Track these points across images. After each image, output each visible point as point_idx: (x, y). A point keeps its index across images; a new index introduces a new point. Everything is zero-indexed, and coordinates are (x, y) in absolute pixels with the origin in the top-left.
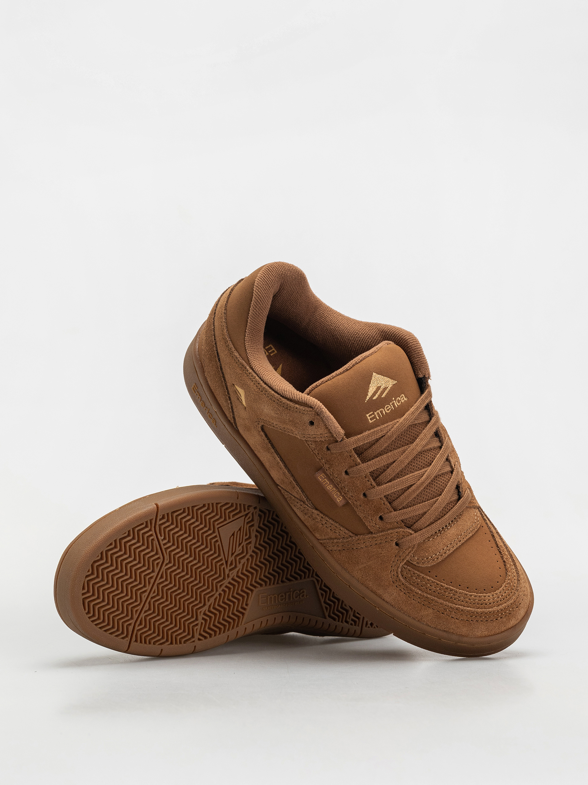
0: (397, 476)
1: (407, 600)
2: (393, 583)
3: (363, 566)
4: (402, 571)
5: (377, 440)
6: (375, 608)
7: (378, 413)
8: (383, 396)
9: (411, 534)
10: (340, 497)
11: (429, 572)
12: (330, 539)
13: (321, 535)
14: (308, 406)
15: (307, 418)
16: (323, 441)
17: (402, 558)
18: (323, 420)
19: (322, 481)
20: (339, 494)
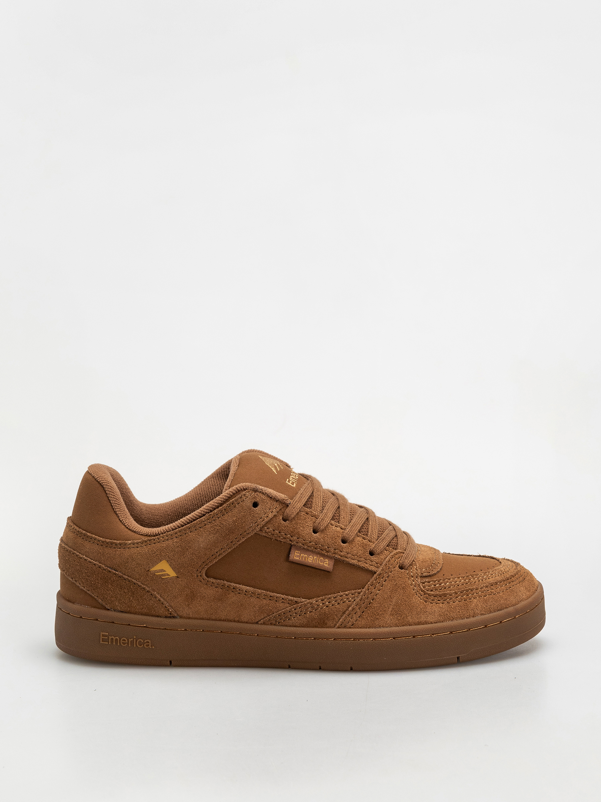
0: (351, 516)
1: (449, 607)
2: (426, 603)
4: (424, 587)
8: (282, 467)
9: (403, 553)
10: (326, 560)
11: (444, 575)
12: (344, 613)
13: (334, 619)
14: (241, 492)
15: (248, 503)
16: (276, 514)
17: (415, 577)
18: (263, 493)
19: (300, 559)
20: (322, 558)
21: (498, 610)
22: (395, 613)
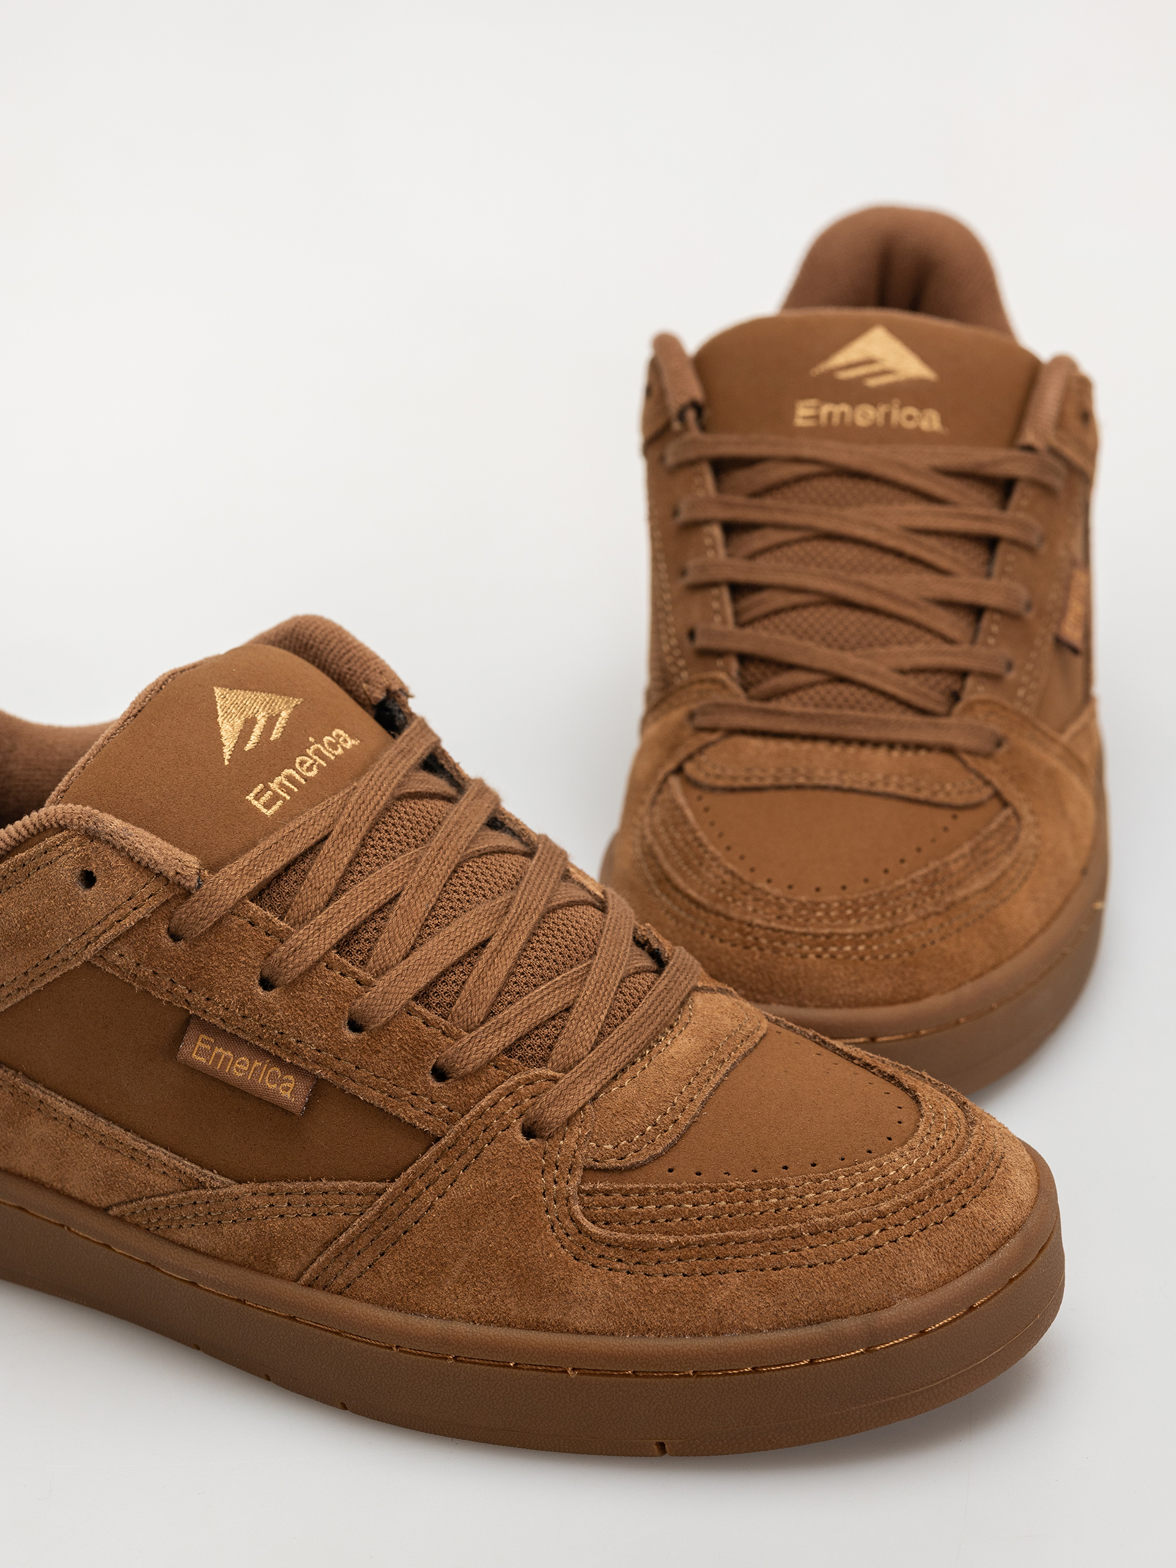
0: (425, 932)
1: (647, 1289)
2: (576, 1262)
3: (460, 1264)
4: (586, 1208)
5: (313, 850)
6: (564, 1374)
7: (282, 785)
8: (275, 735)
9: (555, 1080)
10: (285, 1077)
11: (671, 1171)
12: (327, 1245)
13: (296, 1257)
14: (51, 832)
15: (66, 871)
16: (148, 916)
17: (565, 1167)
18: (114, 847)
19: (208, 1061)
20: (278, 1070)
21: (810, 1323)
22: (473, 1277)
